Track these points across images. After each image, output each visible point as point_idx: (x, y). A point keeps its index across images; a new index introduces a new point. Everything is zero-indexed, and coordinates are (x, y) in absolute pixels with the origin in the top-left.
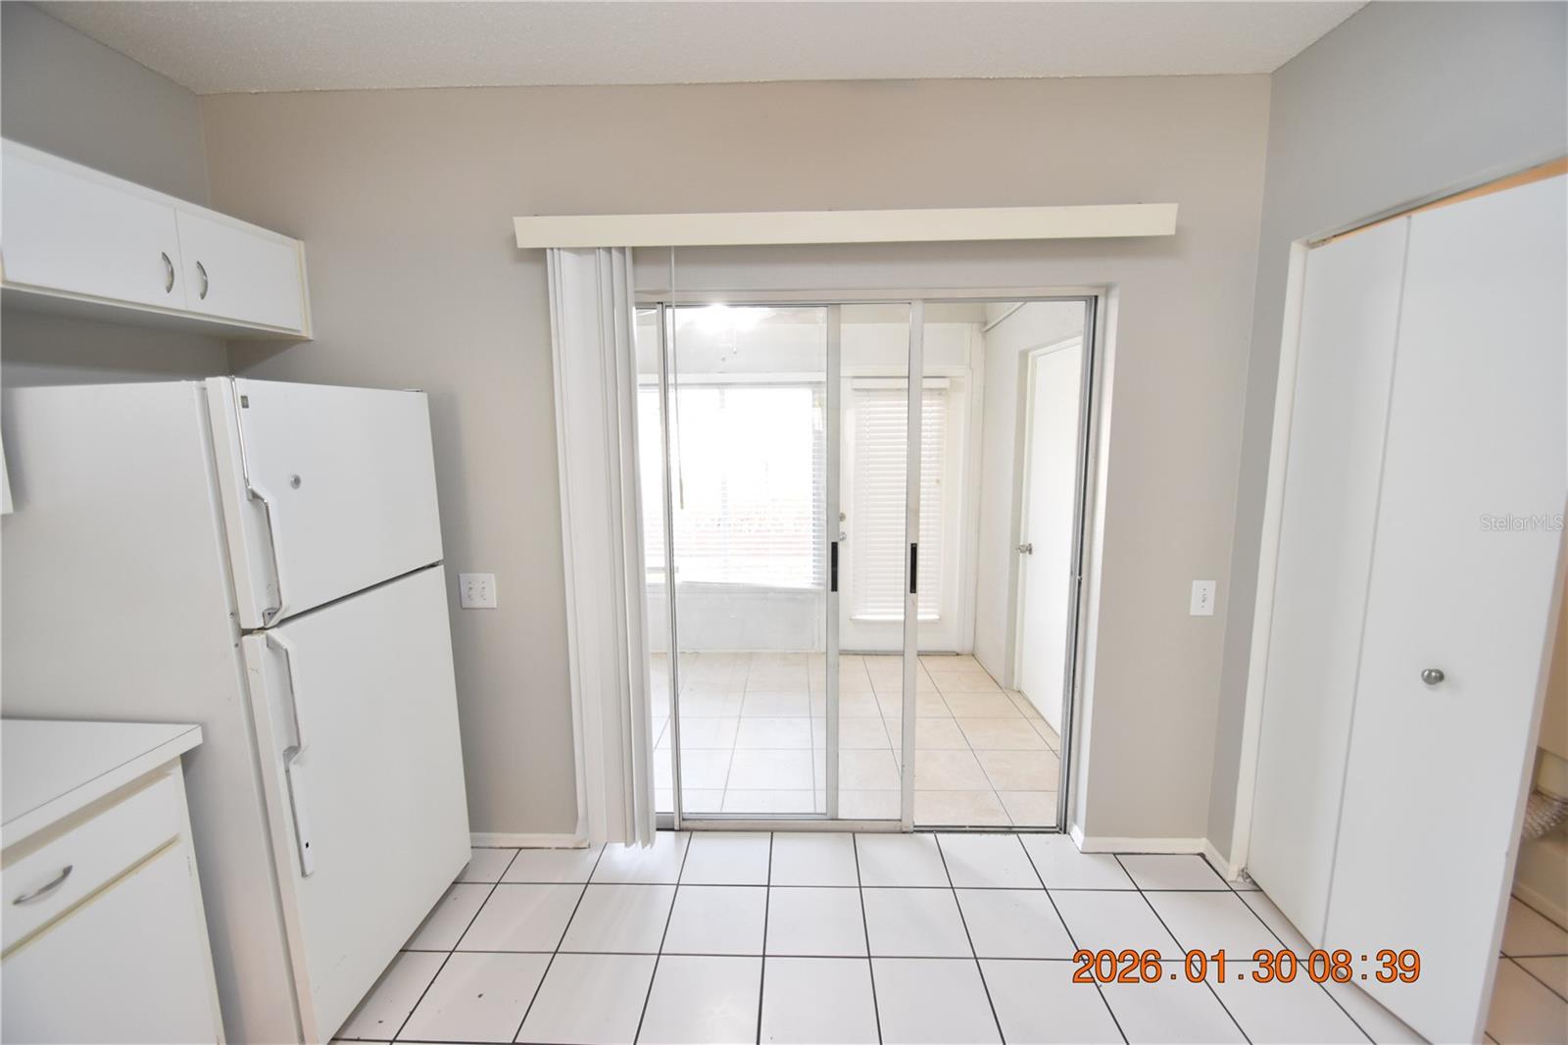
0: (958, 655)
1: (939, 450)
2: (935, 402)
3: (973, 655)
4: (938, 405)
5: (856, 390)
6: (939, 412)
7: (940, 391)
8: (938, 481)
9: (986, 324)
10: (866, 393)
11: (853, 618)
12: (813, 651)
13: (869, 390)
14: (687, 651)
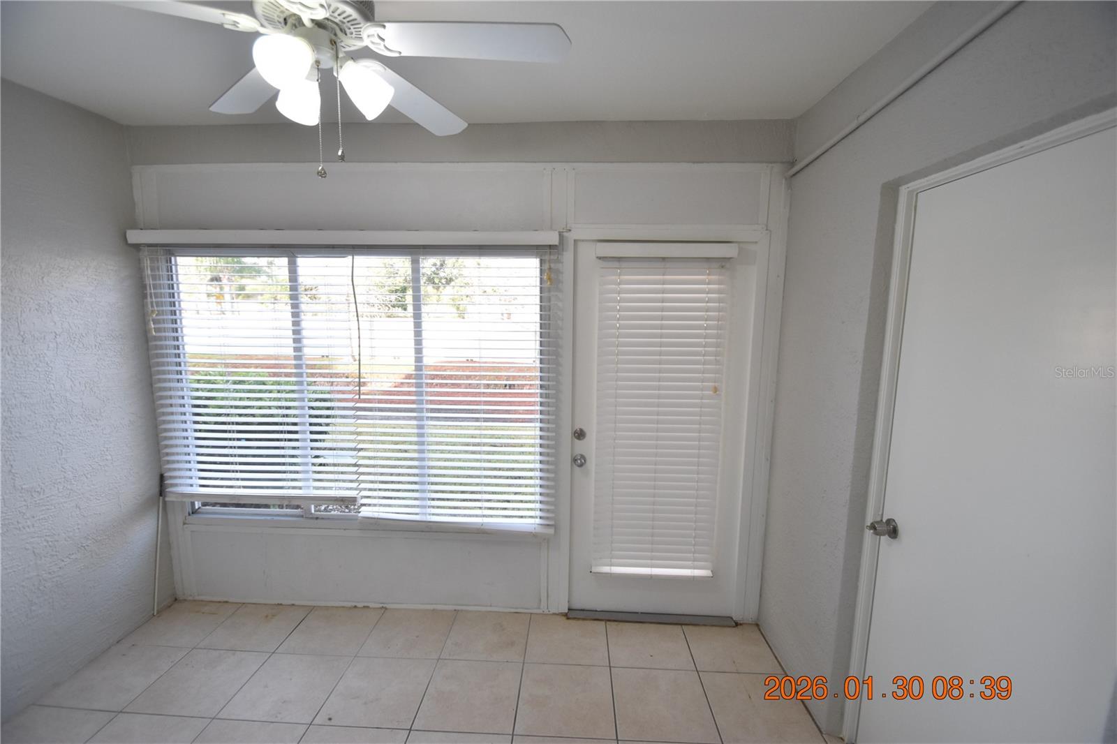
0: (737, 624)
1: (717, 346)
2: (713, 277)
3: (757, 625)
4: (720, 283)
5: (600, 258)
6: (719, 292)
7: (722, 263)
8: (716, 390)
9: (792, 163)
10: (616, 264)
11: (594, 570)
12: (540, 611)
13: (619, 259)
14: (371, 605)
